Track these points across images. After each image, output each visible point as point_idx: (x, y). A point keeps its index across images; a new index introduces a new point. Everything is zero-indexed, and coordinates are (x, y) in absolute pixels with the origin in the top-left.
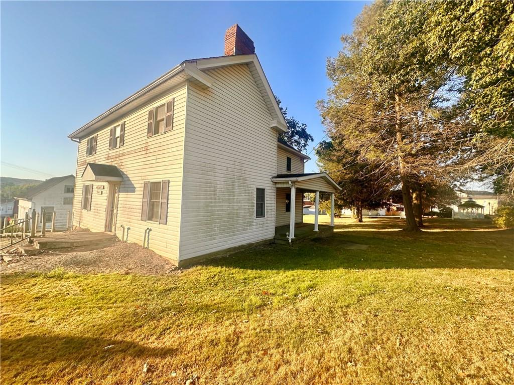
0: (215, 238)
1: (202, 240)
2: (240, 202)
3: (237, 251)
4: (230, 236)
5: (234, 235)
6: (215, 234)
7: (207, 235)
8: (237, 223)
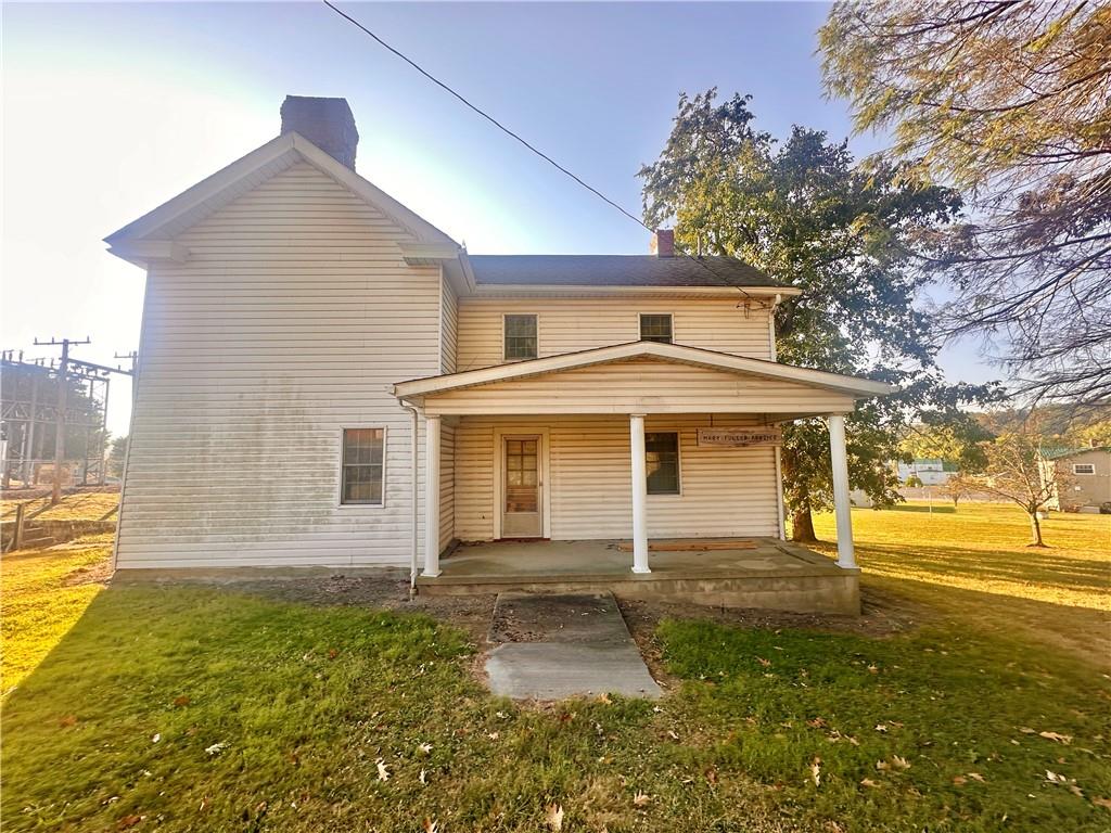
0: (201, 539)
1: (166, 540)
2: (279, 465)
3: (262, 578)
4: (244, 540)
5: (257, 539)
6: (201, 530)
7: (177, 531)
8: (270, 513)
